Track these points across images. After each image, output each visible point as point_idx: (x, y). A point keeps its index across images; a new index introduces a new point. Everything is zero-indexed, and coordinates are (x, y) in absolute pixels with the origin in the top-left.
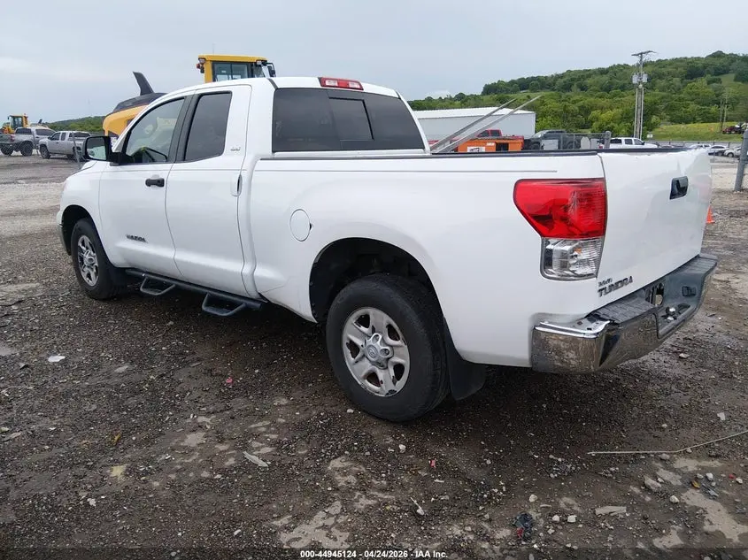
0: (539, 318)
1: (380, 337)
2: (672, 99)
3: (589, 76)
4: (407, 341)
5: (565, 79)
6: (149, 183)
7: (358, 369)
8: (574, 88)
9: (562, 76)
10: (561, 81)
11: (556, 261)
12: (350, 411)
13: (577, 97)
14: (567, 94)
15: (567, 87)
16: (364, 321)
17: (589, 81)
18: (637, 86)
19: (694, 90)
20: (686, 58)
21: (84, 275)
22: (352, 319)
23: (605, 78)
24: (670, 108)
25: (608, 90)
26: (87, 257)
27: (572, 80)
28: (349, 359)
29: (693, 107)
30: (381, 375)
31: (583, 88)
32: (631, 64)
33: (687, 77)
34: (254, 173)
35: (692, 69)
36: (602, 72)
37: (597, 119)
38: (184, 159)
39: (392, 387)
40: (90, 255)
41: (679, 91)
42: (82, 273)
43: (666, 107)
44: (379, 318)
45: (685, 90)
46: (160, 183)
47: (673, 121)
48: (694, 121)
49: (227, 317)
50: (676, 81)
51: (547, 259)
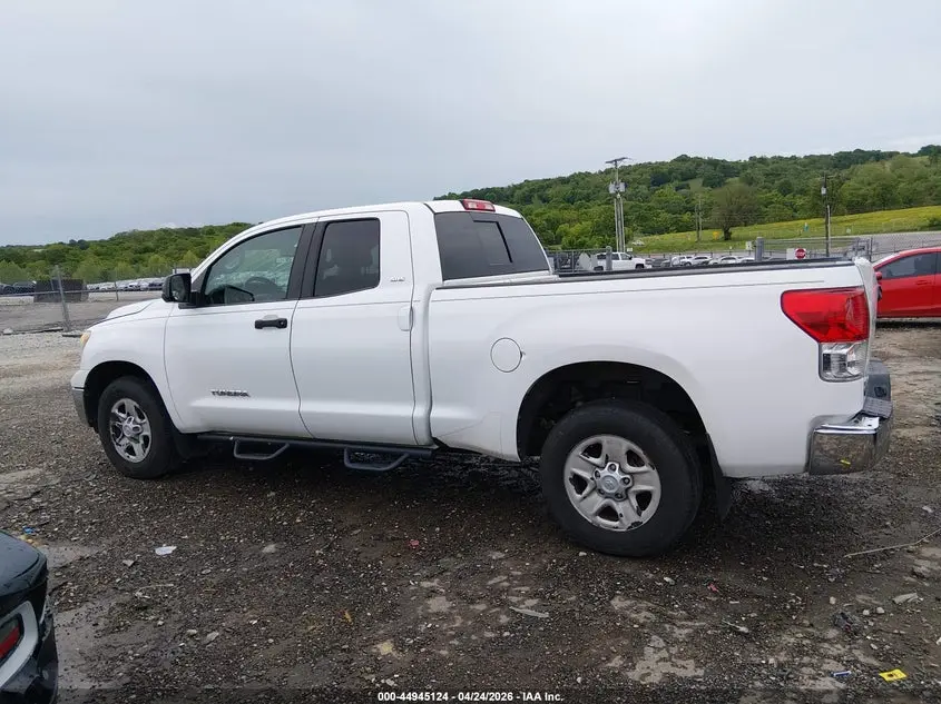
0: (818, 422)
1: (617, 466)
2: (641, 207)
3: (549, 186)
4: (656, 464)
5: (523, 190)
6: (260, 325)
7: (588, 506)
8: (535, 199)
9: (520, 186)
10: (518, 192)
11: (835, 363)
12: (581, 554)
13: (540, 210)
14: (528, 206)
15: (527, 199)
16: (595, 450)
17: (550, 192)
18: (614, 196)
19: (663, 198)
20: (650, 163)
21: (121, 451)
22: (578, 451)
23: (568, 188)
24: (642, 219)
25: (570, 200)
26: (128, 426)
27: (532, 191)
28: (574, 496)
29: (664, 215)
30: (619, 507)
31: (545, 201)
32: (593, 172)
33: (653, 183)
34: (430, 304)
35: (658, 175)
36: (563, 181)
37: (567, 234)
38: (314, 295)
39: (636, 518)
40: (135, 422)
41: (646, 199)
42: (117, 448)
43: (637, 218)
44: (616, 445)
45: (654, 198)
46: (281, 324)
47: (645, 232)
48: (667, 231)
49: (387, 471)
50: (643, 189)
51: (825, 362)
